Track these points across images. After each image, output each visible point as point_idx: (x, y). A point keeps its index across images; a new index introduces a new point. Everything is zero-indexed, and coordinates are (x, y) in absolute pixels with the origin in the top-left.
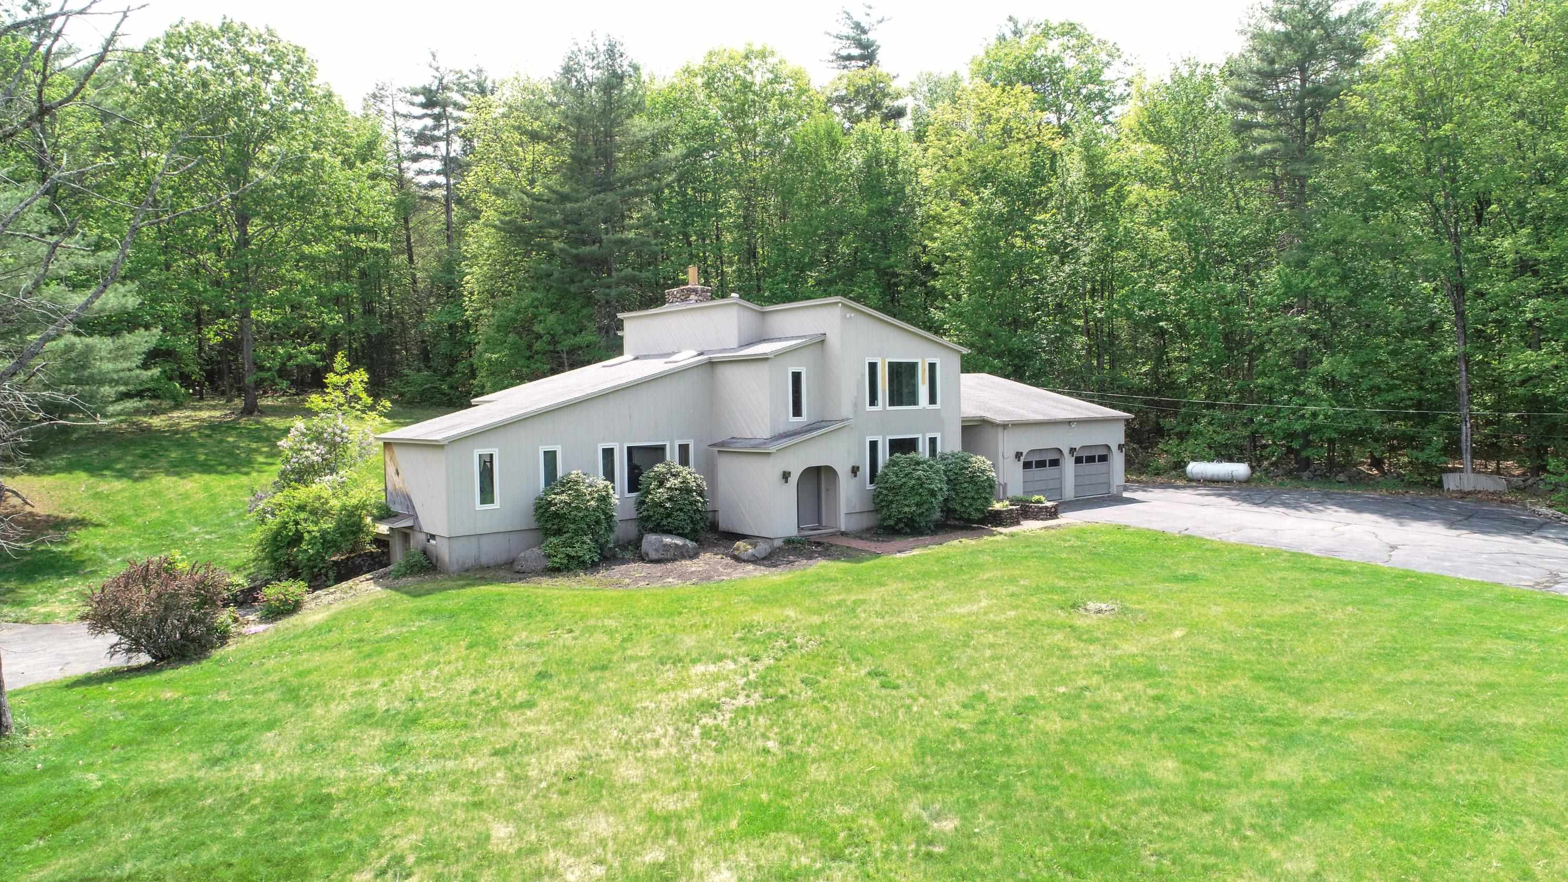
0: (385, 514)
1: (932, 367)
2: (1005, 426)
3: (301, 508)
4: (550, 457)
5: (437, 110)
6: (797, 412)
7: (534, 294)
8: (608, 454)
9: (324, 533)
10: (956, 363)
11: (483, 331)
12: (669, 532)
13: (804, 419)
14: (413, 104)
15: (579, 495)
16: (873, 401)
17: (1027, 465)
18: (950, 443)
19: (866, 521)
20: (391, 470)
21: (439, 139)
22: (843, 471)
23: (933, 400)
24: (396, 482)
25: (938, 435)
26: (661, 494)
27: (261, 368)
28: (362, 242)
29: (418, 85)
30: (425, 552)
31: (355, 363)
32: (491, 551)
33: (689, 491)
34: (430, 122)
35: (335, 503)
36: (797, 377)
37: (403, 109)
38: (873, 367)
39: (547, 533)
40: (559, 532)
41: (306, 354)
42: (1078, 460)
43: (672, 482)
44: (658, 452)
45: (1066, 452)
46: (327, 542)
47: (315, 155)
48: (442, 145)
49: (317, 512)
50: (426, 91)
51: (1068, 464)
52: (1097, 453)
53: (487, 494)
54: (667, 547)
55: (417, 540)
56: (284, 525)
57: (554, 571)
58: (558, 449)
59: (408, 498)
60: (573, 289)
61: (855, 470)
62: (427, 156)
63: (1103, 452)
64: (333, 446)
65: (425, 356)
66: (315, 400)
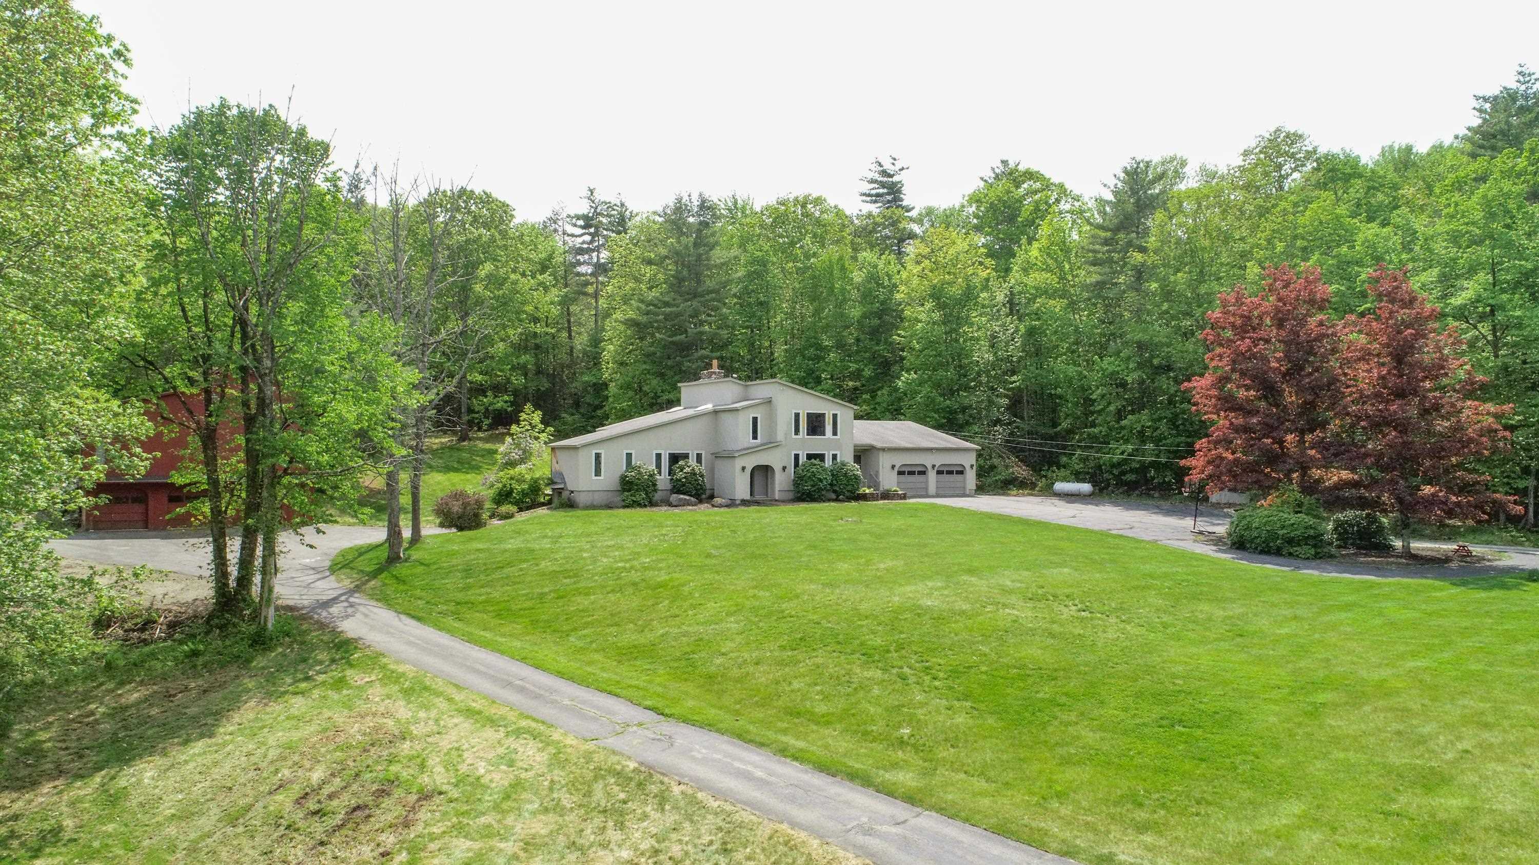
0: (551, 482)
1: (835, 416)
2: (883, 449)
3: (512, 479)
4: (629, 456)
5: (592, 230)
6: (755, 437)
7: (644, 366)
8: (659, 456)
9: (523, 490)
10: (851, 414)
11: (613, 388)
12: (684, 494)
13: (758, 441)
14: (575, 225)
15: (640, 473)
16: (797, 432)
17: (900, 473)
18: (846, 457)
19: (791, 496)
20: (554, 461)
21: (593, 251)
22: (777, 468)
23: (835, 433)
24: (557, 467)
25: (838, 453)
26: (680, 475)
27: (473, 411)
28: (538, 329)
29: (580, 212)
30: (569, 499)
31: (537, 406)
32: (598, 499)
33: (695, 474)
34: (587, 238)
35: (528, 477)
36: (755, 420)
37: (570, 229)
38: (797, 416)
39: (624, 490)
40: (629, 490)
41: (501, 403)
42: (939, 472)
43: (687, 470)
44: (686, 456)
45: (929, 467)
46: (524, 493)
47: (513, 276)
48: (595, 254)
49: (520, 481)
50: (585, 218)
51: (932, 476)
52: (955, 469)
53: (598, 473)
54: (681, 500)
55: (565, 494)
56: (505, 486)
57: (624, 507)
58: (633, 452)
59: (561, 474)
60: (670, 363)
61: (784, 468)
62: (584, 263)
63: (960, 469)
64: (525, 451)
65: (577, 405)
66: (514, 428)
